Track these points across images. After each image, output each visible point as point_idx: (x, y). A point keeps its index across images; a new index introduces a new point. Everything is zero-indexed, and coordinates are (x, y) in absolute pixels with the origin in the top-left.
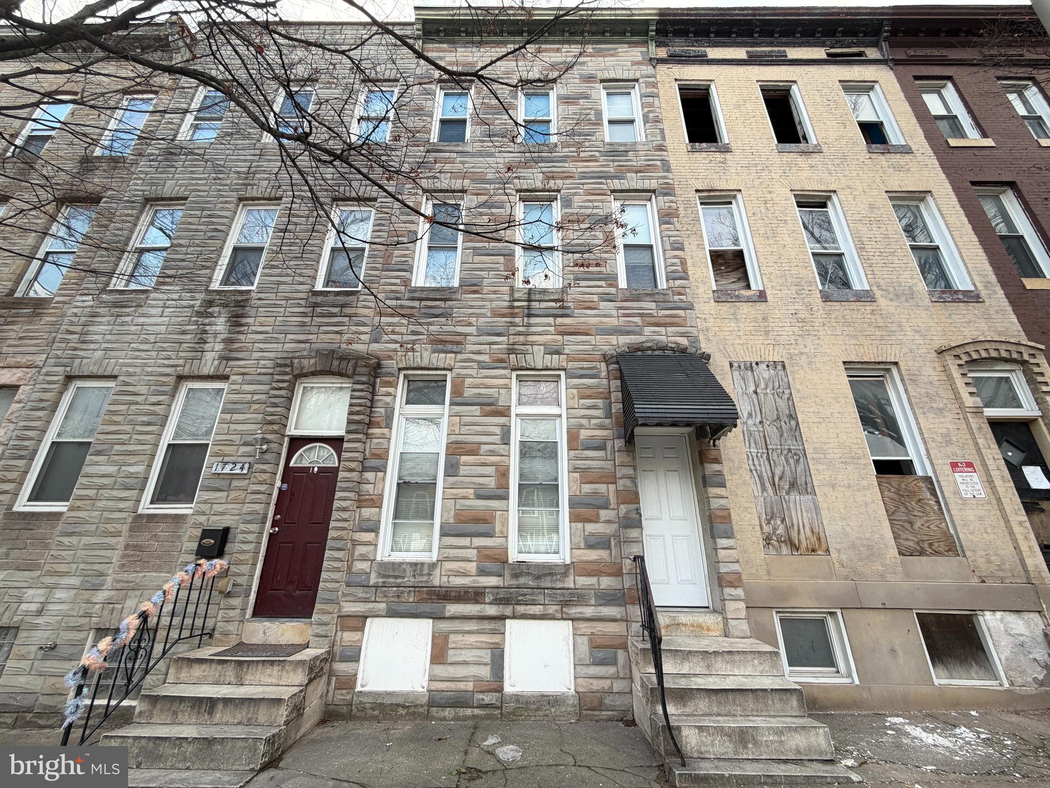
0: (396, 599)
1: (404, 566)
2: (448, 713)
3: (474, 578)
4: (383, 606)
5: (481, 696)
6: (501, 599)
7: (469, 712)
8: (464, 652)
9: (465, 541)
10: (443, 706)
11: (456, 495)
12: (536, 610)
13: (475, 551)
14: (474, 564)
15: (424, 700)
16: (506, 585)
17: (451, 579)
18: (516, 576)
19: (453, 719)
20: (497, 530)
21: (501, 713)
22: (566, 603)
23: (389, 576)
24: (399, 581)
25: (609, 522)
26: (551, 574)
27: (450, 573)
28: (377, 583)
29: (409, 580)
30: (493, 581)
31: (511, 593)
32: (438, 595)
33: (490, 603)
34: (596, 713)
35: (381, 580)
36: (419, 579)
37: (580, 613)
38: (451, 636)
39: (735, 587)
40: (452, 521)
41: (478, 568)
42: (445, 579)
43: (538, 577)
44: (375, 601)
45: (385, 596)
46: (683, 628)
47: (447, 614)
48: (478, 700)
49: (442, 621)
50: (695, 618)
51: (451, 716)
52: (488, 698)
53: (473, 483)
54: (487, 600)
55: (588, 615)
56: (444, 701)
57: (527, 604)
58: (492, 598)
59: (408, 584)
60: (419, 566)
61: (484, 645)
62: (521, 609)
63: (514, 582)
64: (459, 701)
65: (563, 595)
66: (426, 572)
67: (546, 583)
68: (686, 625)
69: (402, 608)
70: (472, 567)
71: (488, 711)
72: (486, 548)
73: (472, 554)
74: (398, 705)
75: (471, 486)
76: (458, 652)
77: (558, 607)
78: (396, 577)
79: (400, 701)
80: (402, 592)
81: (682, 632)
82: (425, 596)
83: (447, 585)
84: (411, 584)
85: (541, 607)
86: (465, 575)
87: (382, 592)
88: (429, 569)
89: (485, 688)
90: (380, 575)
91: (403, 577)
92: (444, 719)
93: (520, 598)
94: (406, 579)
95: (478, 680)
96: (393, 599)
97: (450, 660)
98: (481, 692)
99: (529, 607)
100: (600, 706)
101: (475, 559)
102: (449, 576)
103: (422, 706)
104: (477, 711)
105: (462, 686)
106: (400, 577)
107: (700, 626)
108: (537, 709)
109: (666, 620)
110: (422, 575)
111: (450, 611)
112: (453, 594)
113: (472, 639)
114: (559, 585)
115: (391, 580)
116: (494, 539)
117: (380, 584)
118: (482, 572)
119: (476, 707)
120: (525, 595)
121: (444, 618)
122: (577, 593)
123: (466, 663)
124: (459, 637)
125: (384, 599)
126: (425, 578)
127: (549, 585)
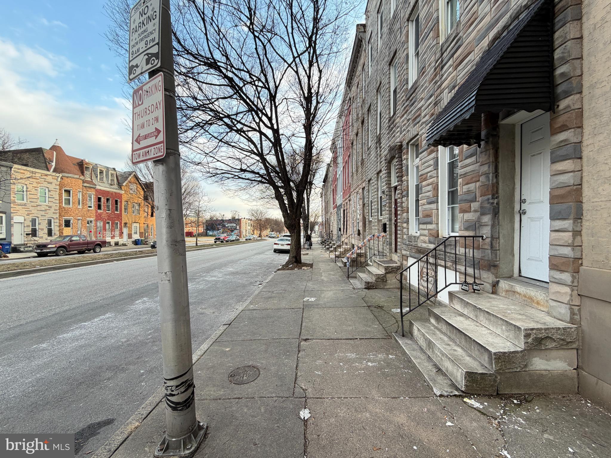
0: (411, 251)
1: (412, 237)
3: (428, 244)
6: (434, 256)
9: (425, 227)
11: (422, 203)
20: (433, 220)
23: (409, 241)
25: (475, 211)
26: (450, 245)
27: (422, 241)
28: (408, 244)
30: (432, 246)
32: (419, 251)
33: (431, 257)
39: (562, 271)
40: (421, 217)
42: (421, 244)
45: (409, 249)
46: (517, 296)
50: (528, 291)
53: (426, 196)
59: (413, 245)
60: (415, 238)
62: (439, 262)
67: (449, 250)
68: (520, 294)
70: (427, 239)
72: (430, 229)
73: (427, 232)
75: (425, 198)
77: (451, 264)
80: (412, 248)
81: (516, 298)
82: (416, 251)
86: (425, 242)
91: (412, 242)
99: (442, 261)
101: (427, 235)
107: (531, 298)
109: (506, 286)
112: (422, 251)
116: (432, 225)
120: (440, 255)
126: (416, 243)
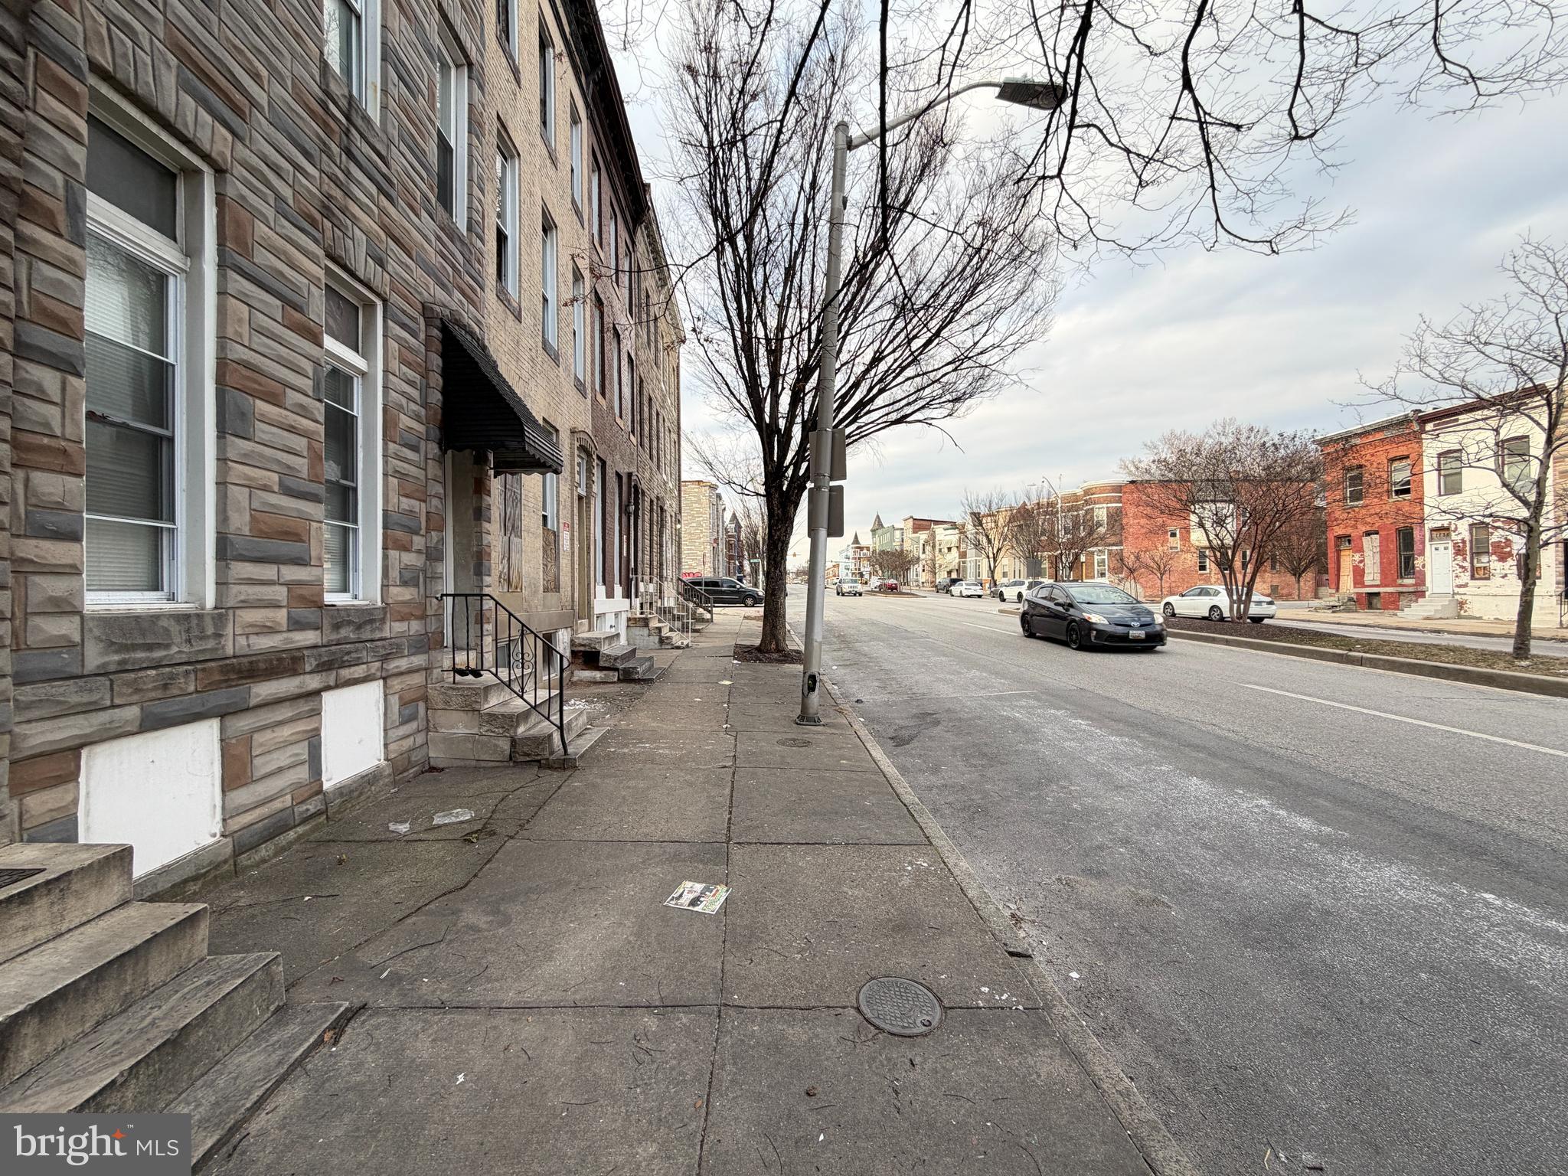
0: (159, 694)
1: (164, 623)
2: (264, 851)
3: (285, 635)
4: (133, 713)
5: (304, 807)
6: (324, 663)
7: (292, 835)
8: (275, 755)
9: (269, 572)
10: (254, 846)
11: (250, 479)
12: (359, 671)
13: (284, 589)
14: (284, 611)
15: (229, 850)
16: (325, 641)
17: (253, 639)
18: (337, 627)
19: (276, 855)
20: (313, 554)
21: (327, 818)
22: (385, 658)
23: (134, 647)
24: (158, 654)
25: (419, 552)
26: (371, 621)
27: (247, 631)
28: (104, 665)
29: (178, 650)
30: (309, 637)
31: (334, 653)
32: (240, 671)
33: (310, 673)
34: (405, 774)
35: (116, 658)
36: (199, 646)
37: (397, 667)
38: (256, 736)
39: (490, 623)
40: (246, 531)
41: (289, 618)
42: (242, 641)
43: (359, 627)
44: (113, 706)
45: (137, 691)
47: (253, 702)
48: (301, 813)
49: (242, 715)
51: (271, 853)
52: (312, 806)
53: (279, 462)
54: (308, 668)
55: (403, 669)
56: (256, 837)
57: (350, 666)
58: (314, 663)
59: (178, 659)
60: (194, 622)
61: (300, 737)
62: (346, 673)
63: (334, 637)
64: (277, 827)
65: (383, 647)
66: (210, 631)
67: (366, 634)
69: (172, 708)
70: (281, 615)
71: (313, 823)
72: (300, 583)
73: (280, 593)
74: (185, 882)
75: (275, 467)
76: (268, 757)
77: (378, 664)
78: (150, 647)
79: (189, 872)
80: (173, 676)
82: (217, 677)
83: (246, 651)
84: (184, 658)
85: (364, 666)
86: (270, 630)
87: (127, 684)
88: (215, 625)
89: (306, 795)
90: (111, 646)
91: (167, 646)
92: (264, 861)
93: (346, 658)
94: (175, 649)
95: (298, 786)
96: (153, 695)
97: (257, 774)
98: (302, 802)
99: (353, 669)
100: (410, 764)
101: (284, 603)
102: (247, 635)
103: (225, 862)
104: (300, 830)
105: (277, 805)
106: (159, 646)
108: (361, 794)
110: (203, 638)
111: (258, 695)
112: (262, 666)
113: (286, 732)
114: (378, 635)
115: (140, 655)
116: (309, 569)
117: (112, 668)
118: (296, 625)
119: (299, 825)
120: (348, 653)
121: (248, 709)
122: (394, 644)
123: (280, 770)
124: (268, 735)
125: (135, 698)
126: (210, 644)
127: (369, 637)
